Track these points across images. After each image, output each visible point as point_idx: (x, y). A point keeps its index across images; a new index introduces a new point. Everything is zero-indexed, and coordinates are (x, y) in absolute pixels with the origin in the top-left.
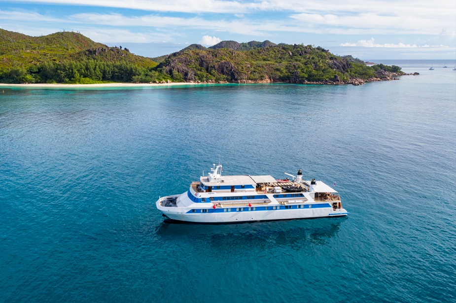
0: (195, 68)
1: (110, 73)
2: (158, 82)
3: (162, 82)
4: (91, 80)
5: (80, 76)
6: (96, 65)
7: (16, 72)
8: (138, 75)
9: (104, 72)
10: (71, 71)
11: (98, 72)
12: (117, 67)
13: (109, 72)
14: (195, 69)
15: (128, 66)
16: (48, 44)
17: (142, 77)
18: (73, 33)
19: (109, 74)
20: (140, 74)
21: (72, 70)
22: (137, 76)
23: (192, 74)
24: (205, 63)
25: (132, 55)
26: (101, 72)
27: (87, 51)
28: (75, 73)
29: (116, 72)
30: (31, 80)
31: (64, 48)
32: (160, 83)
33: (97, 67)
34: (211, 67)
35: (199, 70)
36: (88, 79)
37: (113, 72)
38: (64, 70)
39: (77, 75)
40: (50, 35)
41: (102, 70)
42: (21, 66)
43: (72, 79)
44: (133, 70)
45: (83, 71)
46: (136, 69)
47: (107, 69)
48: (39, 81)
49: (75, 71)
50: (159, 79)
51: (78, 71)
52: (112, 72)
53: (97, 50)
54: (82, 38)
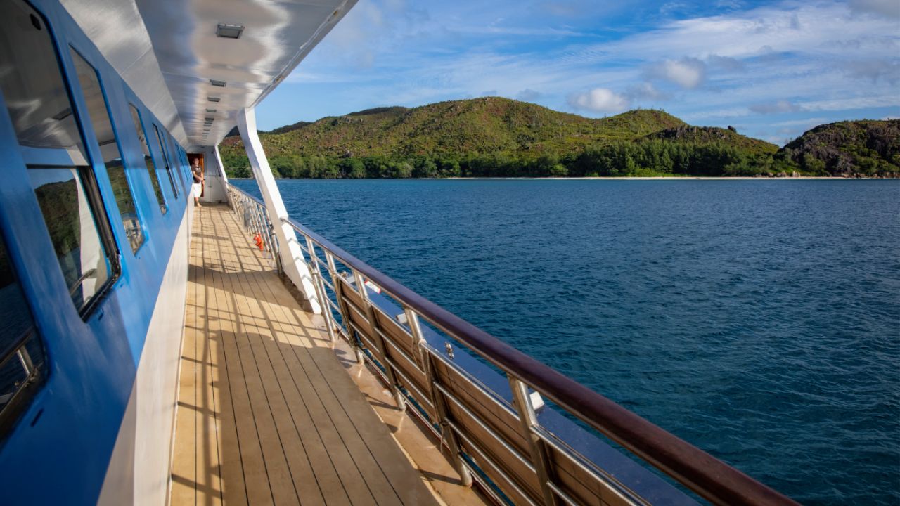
0: (857, 150)
1: (688, 160)
2: (771, 174)
3: (779, 174)
4: (653, 171)
5: (635, 166)
6: (665, 148)
7: (544, 160)
8: (735, 163)
9: (677, 159)
10: (621, 156)
11: (667, 159)
12: (700, 150)
13: (686, 158)
14: (855, 153)
15: (720, 150)
16: (610, 127)
17: (744, 165)
18: (652, 112)
19: (686, 163)
20: (739, 161)
21: (624, 155)
22: (733, 164)
23: (846, 160)
24: (878, 142)
25: (741, 137)
26: (671, 159)
27: (662, 132)
28: (628, 160)
29: (698, 160)
30: (563, 171)
31: (632, 131)
32: (775, 175)
33: (666, 151)
34: (893, 148)
35: (863, 154)
36: (647, 170)
37: (693, 159)
38: (612, 156)
39: (631, 163)
40: (617, 116)
41: (674, 155)
42: (553, 153)
43: (624, 169)
44: (729, 155)
45: (642, 158)
46: (734, 154)
47: (683, 154)
48: (574, 172)
49: (629, 157)
50: (776, 170)
51: (634, 157)
52: (689, 159)
53: (679, 129)
54: (666, 118)
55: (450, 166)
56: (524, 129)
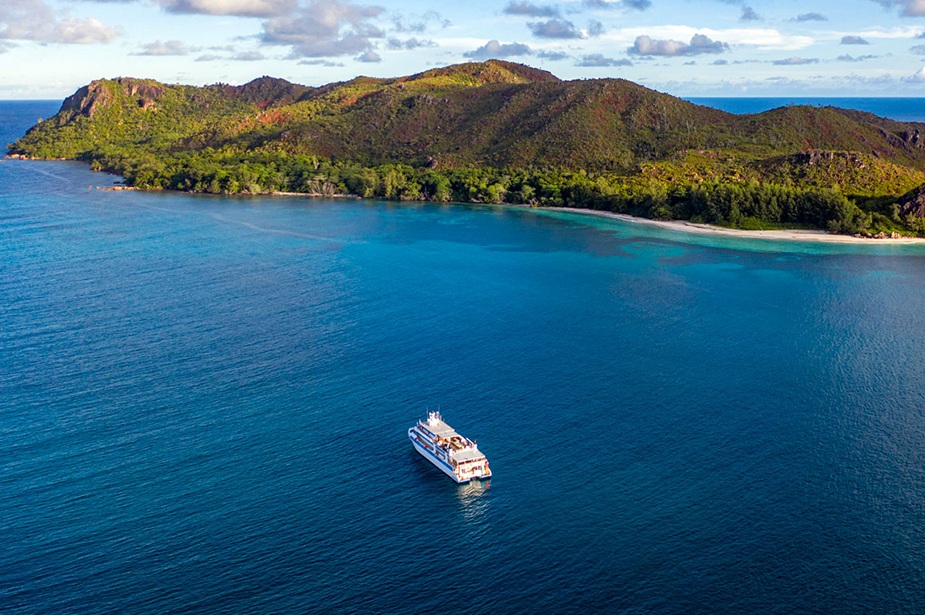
1: (796, 210)
2: (870, 235)
3: (877, 236)
4: (759, 222)
5: (740, 214)
9: (785, 208)
10: (727, 203)
11: (775, 208)
12: (810, 199)
13: (794, 208)
19: (794, 212)
20: (843, 217)
26: (780, 207)
27: (796, 156)
28: (733, 208)
29: (807, 210)
33: (775, 198)
36: (753, 220)
37: (802, 209)
38: (718, 201)
39: (735, 211)
41: (782, 204)
43: (729, 217)
44: (837, 207)
45: (748, 205)
47: (793, 202)
48: (679, 216)
52: (799, 209)
53: (813, 155)
55: (550, 194)
56: (646, 132)
